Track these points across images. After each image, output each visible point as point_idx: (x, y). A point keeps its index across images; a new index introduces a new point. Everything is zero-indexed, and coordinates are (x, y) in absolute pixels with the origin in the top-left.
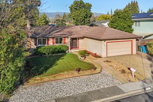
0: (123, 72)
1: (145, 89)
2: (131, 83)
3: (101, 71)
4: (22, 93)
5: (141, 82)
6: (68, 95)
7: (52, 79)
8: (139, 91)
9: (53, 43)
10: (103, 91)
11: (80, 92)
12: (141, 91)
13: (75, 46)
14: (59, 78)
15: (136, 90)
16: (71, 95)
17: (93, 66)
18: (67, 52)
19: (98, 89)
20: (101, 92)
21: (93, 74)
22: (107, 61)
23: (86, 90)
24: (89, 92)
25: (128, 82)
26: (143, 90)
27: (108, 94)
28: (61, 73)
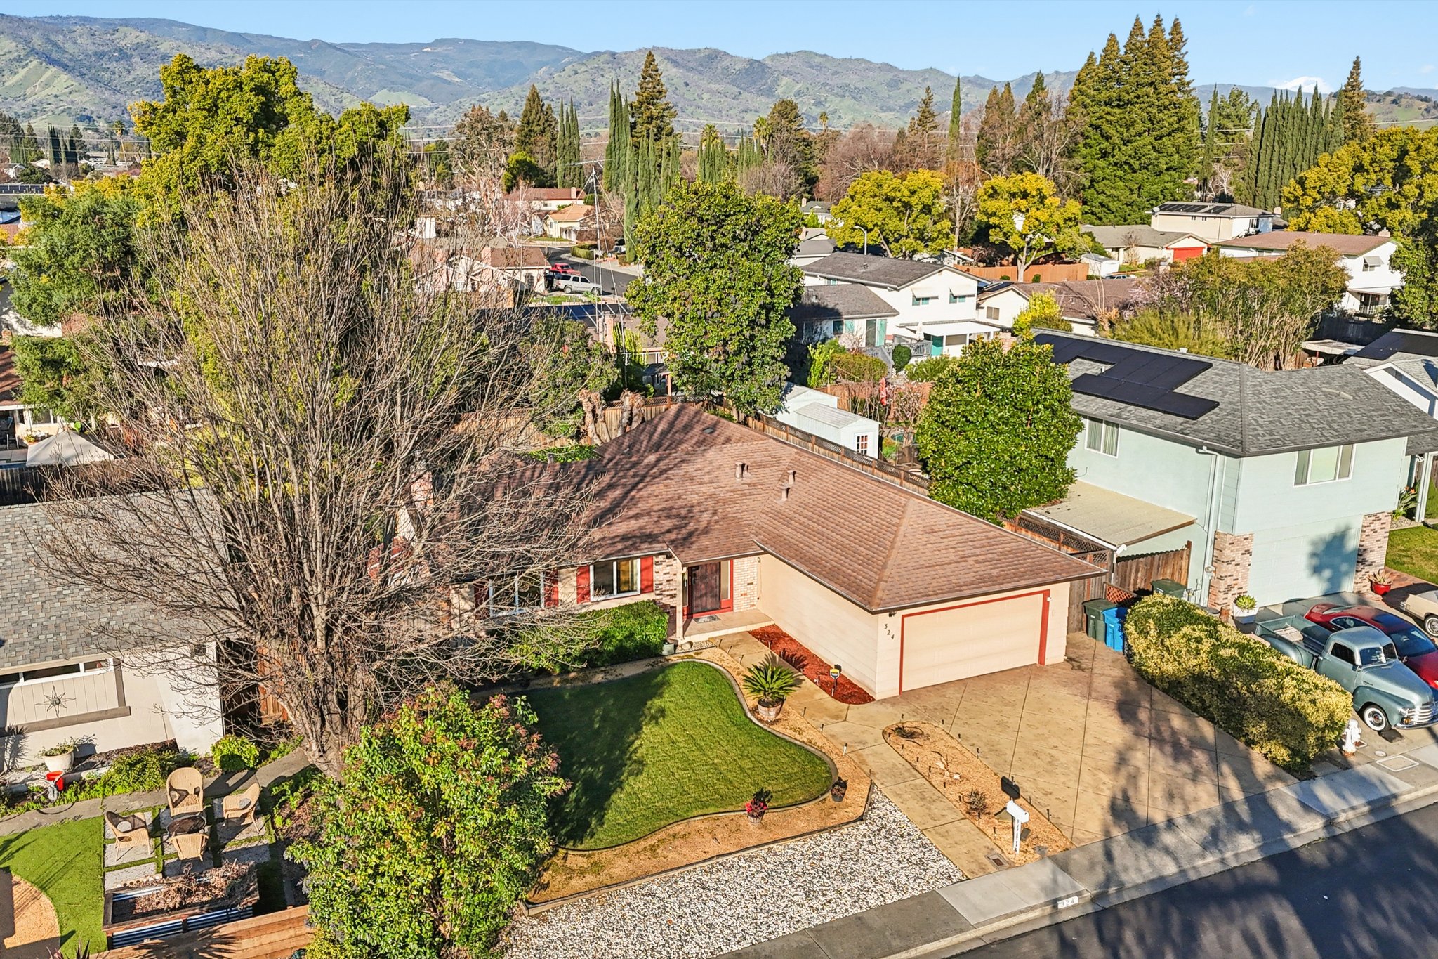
0: (977, 806)
1: (1054, 903)
2: (1003, 877)
3: (870, 803)
4: (538, 942)
5: (1049, 864)
6: (736, 948)
7: (645, 862)
8: (1031, 915)
9: (583, 596)
10: (877, 923)
11: (783, 929)
12: (1037, 913)
13: (709, 602)
14: (673, 857)
15: (1014, 914)
16: (745, 944)
17: (831, 769)
18: (667, 649)
19: (856, 910)
20: (870, 928)
21: (833, 828)
22: (901, 731)
23: (807, 917)
24: (818, 930)
25: (991, 867)
26: (1048, 909)
27: (899, 935)
28: (677, 828)
